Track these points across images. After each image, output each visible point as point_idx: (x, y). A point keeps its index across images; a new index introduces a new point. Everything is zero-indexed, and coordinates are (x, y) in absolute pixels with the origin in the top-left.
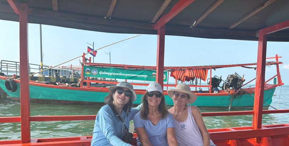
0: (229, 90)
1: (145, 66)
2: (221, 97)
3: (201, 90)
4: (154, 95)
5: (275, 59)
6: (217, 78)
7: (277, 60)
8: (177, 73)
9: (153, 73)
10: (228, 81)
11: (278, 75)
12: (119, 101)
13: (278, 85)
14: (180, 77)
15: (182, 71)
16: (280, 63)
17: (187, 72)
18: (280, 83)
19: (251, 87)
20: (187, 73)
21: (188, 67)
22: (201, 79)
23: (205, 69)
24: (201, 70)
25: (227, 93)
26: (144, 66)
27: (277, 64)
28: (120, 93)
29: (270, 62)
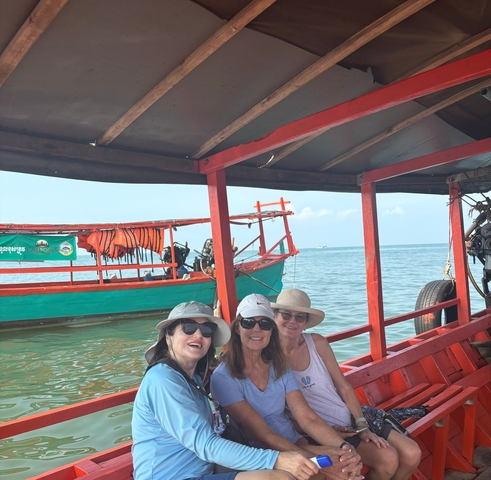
0: (210, 271)
1: (15, 225)
2: (198, 286)
3: (149, 275)
4: (257, 325)
5: (280, 206)
6: (180, 246)
7: (283, 208)
8: (97, 239)
9: (39, 242)
10: (208, 252)
11: (288, 236)
12: (190, 352)
13: (289, 255)
14: (107, 247)
15: (109, 234)
16: (290, 213)
17: (121, 236)
18: (293, 251)
19: (245, 262)
20: (121, 239)
21: (121, 225)
22: (152, 250)
23: (158, 227)
24: (150, 231)
25: (208, 276)
26: (11, 225)
27: (284, 215)
28: (190, 333)
29: (274, 212)
